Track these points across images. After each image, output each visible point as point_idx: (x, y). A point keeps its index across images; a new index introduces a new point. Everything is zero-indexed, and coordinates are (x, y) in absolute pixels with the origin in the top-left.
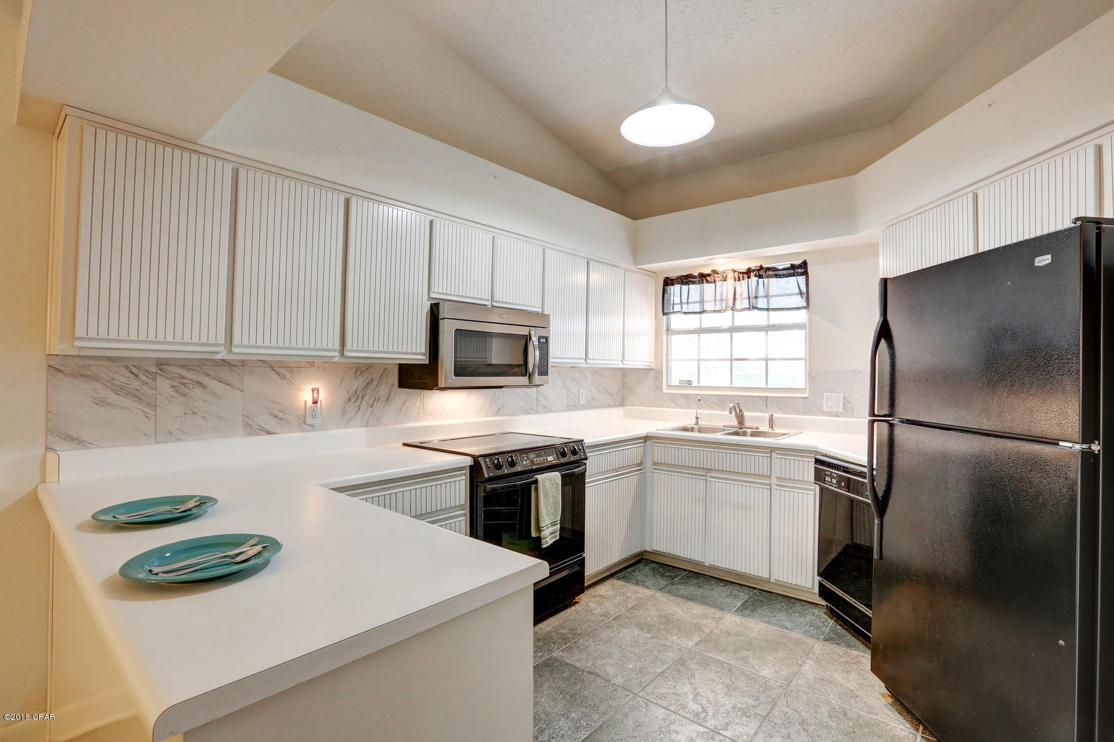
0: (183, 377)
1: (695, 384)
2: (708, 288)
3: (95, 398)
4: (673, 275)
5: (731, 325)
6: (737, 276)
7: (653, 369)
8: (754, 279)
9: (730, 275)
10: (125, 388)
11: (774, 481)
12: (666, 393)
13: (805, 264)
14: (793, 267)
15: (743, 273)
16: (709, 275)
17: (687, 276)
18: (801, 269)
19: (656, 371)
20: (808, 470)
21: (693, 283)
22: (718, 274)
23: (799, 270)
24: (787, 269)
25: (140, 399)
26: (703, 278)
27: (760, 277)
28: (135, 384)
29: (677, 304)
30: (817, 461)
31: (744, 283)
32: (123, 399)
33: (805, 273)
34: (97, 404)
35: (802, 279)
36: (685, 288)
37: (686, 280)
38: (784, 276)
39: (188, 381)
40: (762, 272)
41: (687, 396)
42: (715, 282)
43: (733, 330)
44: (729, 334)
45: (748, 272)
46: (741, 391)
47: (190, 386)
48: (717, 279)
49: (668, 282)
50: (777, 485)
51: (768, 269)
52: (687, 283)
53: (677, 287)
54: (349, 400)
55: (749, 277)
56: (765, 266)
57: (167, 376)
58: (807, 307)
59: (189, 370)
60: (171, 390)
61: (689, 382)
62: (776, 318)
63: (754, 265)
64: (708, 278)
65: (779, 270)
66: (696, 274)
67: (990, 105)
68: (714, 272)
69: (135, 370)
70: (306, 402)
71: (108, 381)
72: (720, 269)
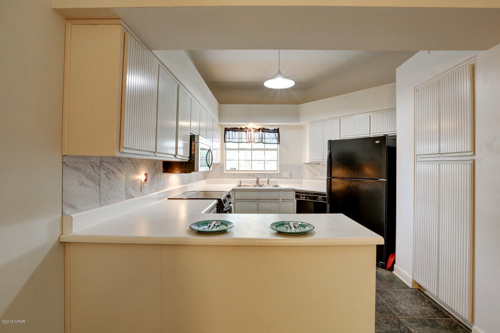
0: (108, 169)
1: (237, 169)
2: (243, 134)
3: (79, 181)
4: (228, 127)
5: (251, 148)
6: (254, 130)
7: (219, 164)
8: (261, 132)
9: (252, 130)
10: (90, 175)
11: (280, 200)
12: (226, 173)
13: (278, 129)
14: (275, 129)
15: (257, 130)
16: (244, 129)
17: (235, 128)
18: (277, 131)
19: (221, 165)
20: (292, 195)
21: (237, 131)
22: (247, 129)
23: (276, 131)
24: (272, 130)
25: (95, 181)
26: (241, 130)
27: (263, 132)
28: (93, 173)
29: (231, 138)
30: (296, 192)
31: (256, 133)
32: (89, 181)
33: (278, 132)
34: (80, 185)
35: (277, 134)
36: (234, 132)
37: (235, 129)
38: (271, 132)
39: (110, 171)
40: (264, 130)
41: (234, 174)
42: (246, 131)
43: (252, 149)
44: (251, 151)
45: (259, 130)
46: (255, 172)
47: (111, 173)
48: (247, 131)
49: (226, 130)
50: (282, 202)
51: (266, 129)
52: (235, 131)
53: (231, 132)
54: (152, 179)
55: (259, 131)
56: (265, 128)
57: (104, 168)
58: (279, 143)
59: (110, 165)
60: (105, 176)
61: (235, 169)
62: (267, 146)
63: (261, 127)
64: (243, 130)
65: (269, 130)
66: (239, 128)
67: (345, 98)
68: (246, 128)
69: (93, 165)
70: (141, 180)
71: (85, 171)
72: (248, 127)
